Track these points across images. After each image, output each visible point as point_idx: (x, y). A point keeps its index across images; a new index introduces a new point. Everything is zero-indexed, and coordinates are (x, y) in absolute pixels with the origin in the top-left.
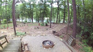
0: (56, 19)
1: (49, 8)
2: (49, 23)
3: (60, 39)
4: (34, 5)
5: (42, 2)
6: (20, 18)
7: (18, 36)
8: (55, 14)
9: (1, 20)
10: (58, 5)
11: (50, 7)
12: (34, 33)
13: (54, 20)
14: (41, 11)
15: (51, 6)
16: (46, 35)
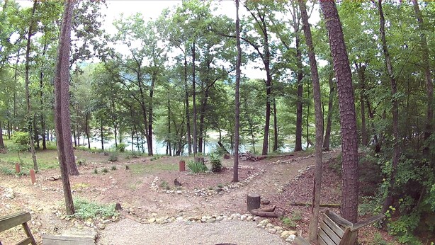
0: (259, 136)
1: (227, 88)
2: (227, 157)
3: (285, 233)
4: (155, 72)
5: (195, 56)
6: (93, 131)
7: (82, 219)
8: (256, 112)
9: (5, 132)
10: (267, 68)
11: (230, 81)
12: (159, 206)
13: (253, 142)
14: (191, 103)
15: (234, 73)
16: (214, 220)
